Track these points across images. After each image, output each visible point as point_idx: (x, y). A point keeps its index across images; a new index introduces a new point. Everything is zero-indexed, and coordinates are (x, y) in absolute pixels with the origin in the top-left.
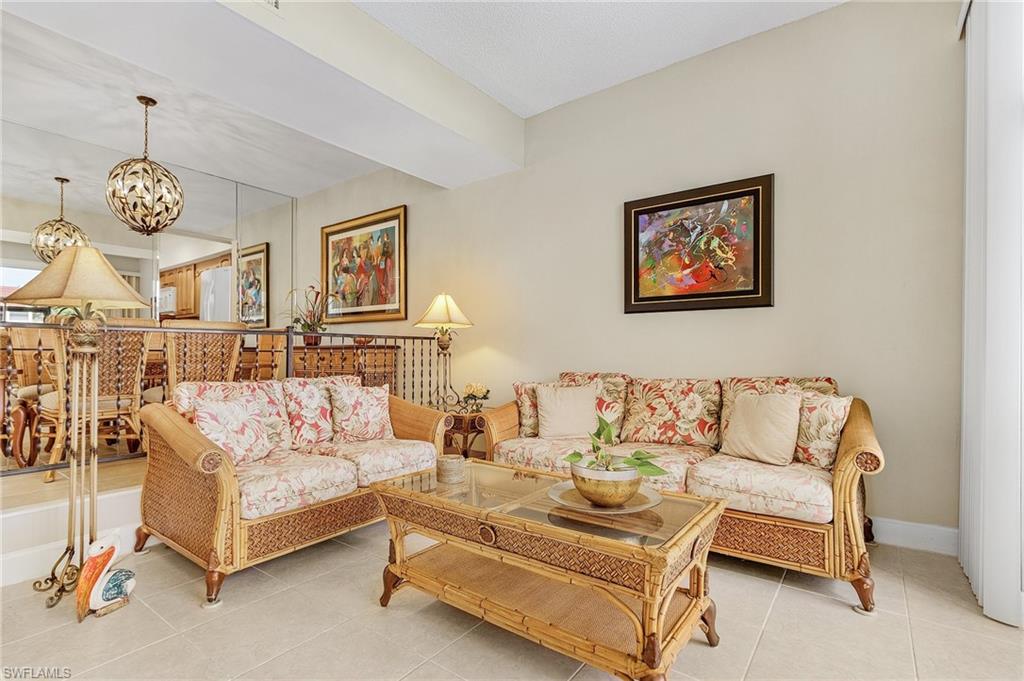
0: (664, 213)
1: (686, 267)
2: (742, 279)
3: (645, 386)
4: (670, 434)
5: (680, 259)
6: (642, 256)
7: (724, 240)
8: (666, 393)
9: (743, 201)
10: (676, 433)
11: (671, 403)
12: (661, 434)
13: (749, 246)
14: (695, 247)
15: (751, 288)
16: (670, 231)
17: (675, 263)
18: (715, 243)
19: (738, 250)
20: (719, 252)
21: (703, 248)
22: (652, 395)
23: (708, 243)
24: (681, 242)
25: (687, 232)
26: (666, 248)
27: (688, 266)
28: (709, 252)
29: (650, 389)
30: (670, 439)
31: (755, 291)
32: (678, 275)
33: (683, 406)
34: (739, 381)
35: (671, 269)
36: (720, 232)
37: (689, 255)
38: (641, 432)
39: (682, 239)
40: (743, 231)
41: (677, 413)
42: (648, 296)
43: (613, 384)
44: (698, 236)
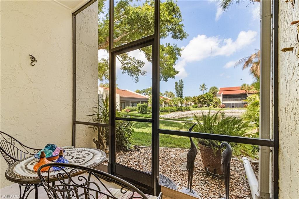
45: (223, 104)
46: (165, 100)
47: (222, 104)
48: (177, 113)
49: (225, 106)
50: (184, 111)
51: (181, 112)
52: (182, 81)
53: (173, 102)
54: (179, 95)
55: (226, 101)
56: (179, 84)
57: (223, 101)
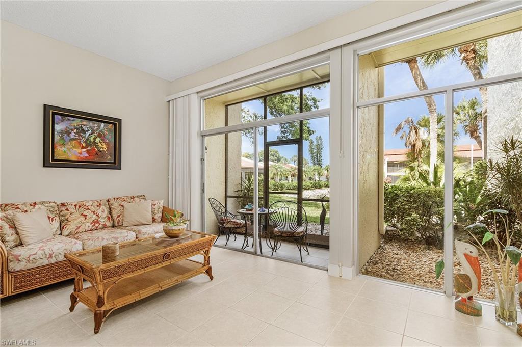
0: (72, 119)
1: (83, 148)
2: (109, 157)
3: (76, 206)
4: (97, 225)
5: (80, 143)
6: (57, 137)
7: (102, 139)
8: (89, 207)
9: (110, 126)
10: (100, 224)
11: (94, 212)
12: (93, 226)
13: (112, 145)
14: (88, 139)
15: (113, 161)
16: (75, 129)
17: (78, 145)
18: (98, 140)
19: (108, 144)
20: (99, 144)
21: (92, 140)
22: (82, 209)
23: (95, 139)
24: (81, 135)
25: (84, 132)
26: (72, 135)
27: (85, 148)
28: (95, 143)
29: (80, 207)
30: (97, 227)
31: (115, 163)
32: (79, 150)
33: (100, 212)
34: (117, 199)
35: (74, 147)
36: (100, 136)
37: (85, 142)
38: (80, 228)
39: (81, 134)
40: (110, 137)
41: (98, 215)
42: (60, 159)
43: (51, 207)
44: (90, 135)
45: (388, 176)
46: (294, 170)
47: (386, 177)
48: (312, 191)
49: (391, 180)
50: (323, 188)
51: (319, 190)
52: (320, 137)
53: (306, 174)
54: (316, 162)
55: (394, 172)
56: (315, 143)
57: (388, 171)
